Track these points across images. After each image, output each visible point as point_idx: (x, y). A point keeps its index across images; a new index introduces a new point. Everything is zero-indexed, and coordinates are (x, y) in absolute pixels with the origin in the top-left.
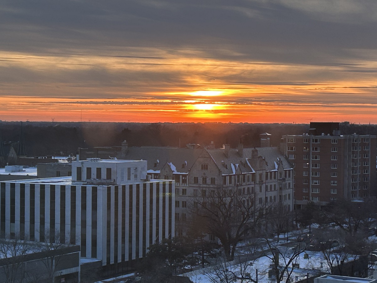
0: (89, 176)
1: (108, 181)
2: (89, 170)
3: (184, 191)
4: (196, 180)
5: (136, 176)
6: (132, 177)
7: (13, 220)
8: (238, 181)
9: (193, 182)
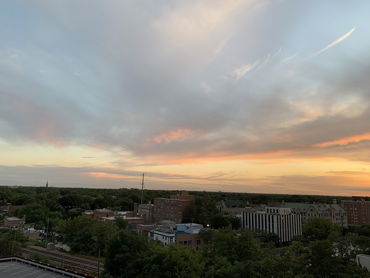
0: (271, 212)
1: (277, 213)
2: (271, 210)
3: (305, 218)
4: (309, 215)
5: (287, 212)
6: (286, 213)
7: (247, 225)
8: (325, 216)
9: (308, 215)
